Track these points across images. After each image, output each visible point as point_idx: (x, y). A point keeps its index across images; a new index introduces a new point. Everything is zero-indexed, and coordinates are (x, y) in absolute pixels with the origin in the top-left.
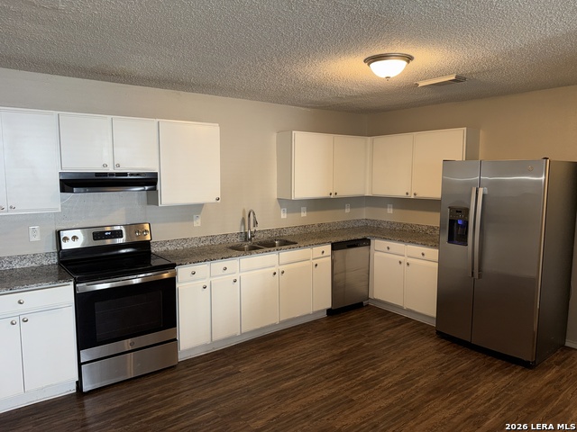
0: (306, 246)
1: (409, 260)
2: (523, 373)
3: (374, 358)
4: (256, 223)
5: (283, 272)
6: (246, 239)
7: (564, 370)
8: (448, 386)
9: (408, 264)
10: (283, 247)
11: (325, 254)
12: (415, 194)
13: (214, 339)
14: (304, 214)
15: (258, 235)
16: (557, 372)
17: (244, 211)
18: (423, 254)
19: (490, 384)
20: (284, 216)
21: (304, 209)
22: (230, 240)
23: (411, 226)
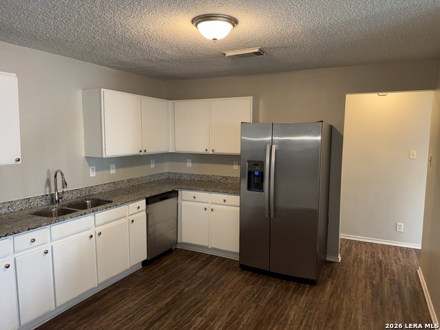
0: (122, 204)
1: (213, 206)
2: (312, 290)
3: (198, 303)
4: (65, 184)
5: (100, 234)
6: (53, 201)
7: (335, 281)
8: (267, 317)
9: (212, 210)
10: (99, 207)
11: (140, 210)
12: (213, 151)
13: (22, 323)
14: (113, 171)
15: (65, 196)
16: (332, 283)
17: (49, 172)
18: (225, 201)
19: (295, 307)
20: (93, 174)
21: (113, 166)
22: (34, 204)
23: (208, 176)
